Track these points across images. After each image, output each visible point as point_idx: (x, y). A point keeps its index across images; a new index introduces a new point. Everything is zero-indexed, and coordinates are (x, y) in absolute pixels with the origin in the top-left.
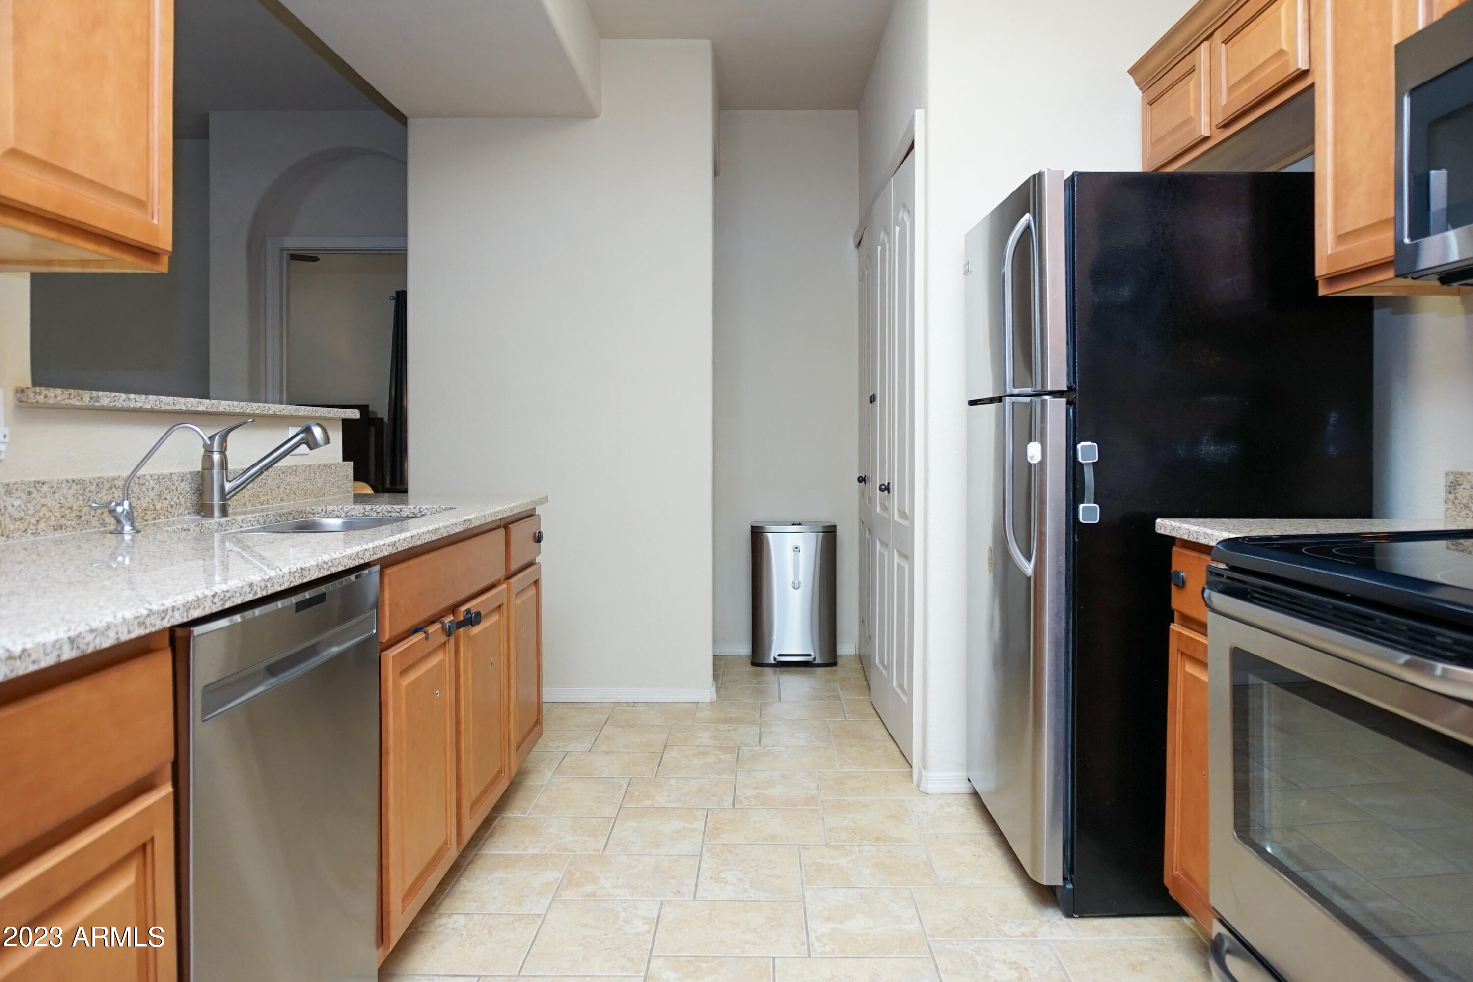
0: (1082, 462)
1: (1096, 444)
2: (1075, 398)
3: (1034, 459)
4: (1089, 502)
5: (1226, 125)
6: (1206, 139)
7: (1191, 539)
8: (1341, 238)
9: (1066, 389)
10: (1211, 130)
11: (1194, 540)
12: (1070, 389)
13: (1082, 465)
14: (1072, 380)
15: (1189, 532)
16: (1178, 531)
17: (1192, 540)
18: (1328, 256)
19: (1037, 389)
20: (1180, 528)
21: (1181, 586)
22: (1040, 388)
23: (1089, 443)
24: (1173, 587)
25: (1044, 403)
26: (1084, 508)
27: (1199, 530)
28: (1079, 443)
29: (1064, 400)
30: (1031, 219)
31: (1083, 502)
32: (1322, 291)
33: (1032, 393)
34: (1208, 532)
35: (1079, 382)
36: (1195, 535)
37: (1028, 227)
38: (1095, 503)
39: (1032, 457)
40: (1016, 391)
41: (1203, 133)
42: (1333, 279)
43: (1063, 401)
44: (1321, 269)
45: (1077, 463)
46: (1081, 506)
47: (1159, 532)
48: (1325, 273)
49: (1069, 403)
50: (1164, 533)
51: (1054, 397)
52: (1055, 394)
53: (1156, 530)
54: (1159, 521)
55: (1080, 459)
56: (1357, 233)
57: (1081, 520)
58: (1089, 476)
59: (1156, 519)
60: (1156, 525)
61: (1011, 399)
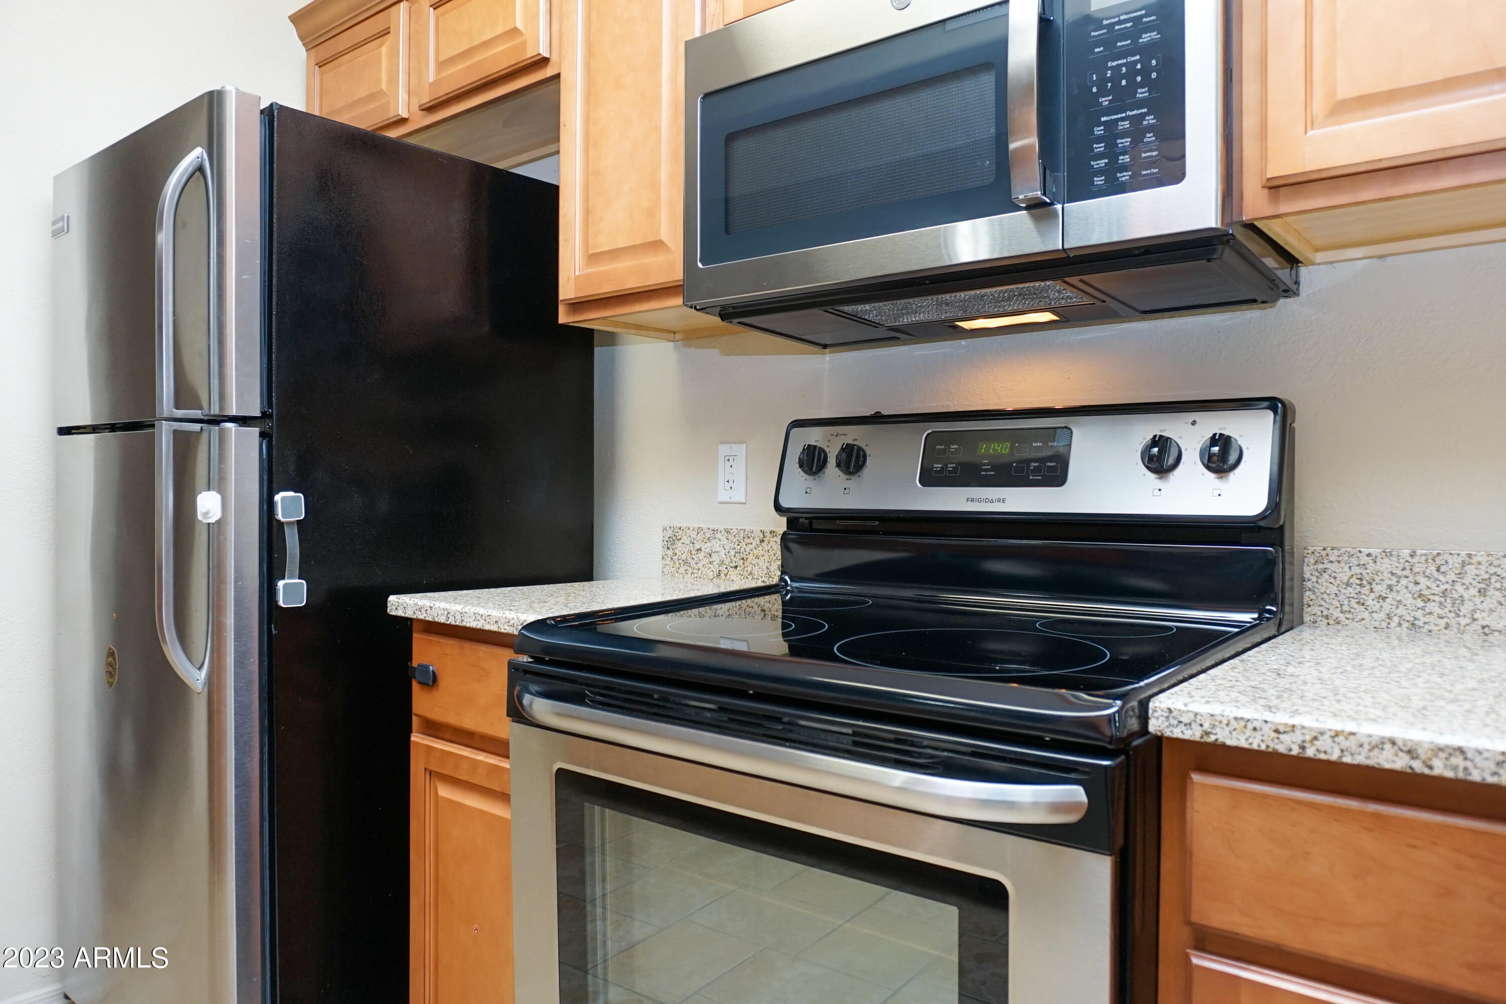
0: (283, 520)
1: (301, 495)
2: (271, 428)
3: (210, 515)
4: (290, 577)
5: (430, 109)
6: (403, 121)
7: (451, 621)
8: (593, 258)
9: (258, 414)
10: (409, 112)
11: (457, 623)
12: (264, 415)
13: (281, 524)
14: (265, 403)
15: (448, 613)
16: (428, 612)
17: (453, 623)
18: (577, 278)
19: (212, 412)
20: (431, 607)
21: (431, 684)
22: (217, 412)
23: (291, 494)
24: (415, 686)
25: (222, 433)
26: (285, 586)
27: (466, 609)
28: (278, 493)
29: (256, 430)
30: (205, 156)
31: (283, 578)
32: (563, 318)
33: (202, 417)
34: (481, 613)
35: (277, 404)
36: (458, 617)
37: (200, 169)
38: (299, 578)
39: (206, 514)
40: (180, 413)
41: (400, 113)
42: (577, 305)
43: (254, 432)
44: (567, 290)
45: (275, 523)
46: (281, 584)
47: (393, 613)
48: (573, 297)
49: (262, 435)
50: (403, 615)
51: (240, 426)
52: (243, 421)
53: (388, 610)
54: (392, 598)
55: (280, 516)
56: (614, 254)
57: (281, 603)
58: (292, 541)
59: (388, 597)
60: (389, 605)
61: (170, 426)
